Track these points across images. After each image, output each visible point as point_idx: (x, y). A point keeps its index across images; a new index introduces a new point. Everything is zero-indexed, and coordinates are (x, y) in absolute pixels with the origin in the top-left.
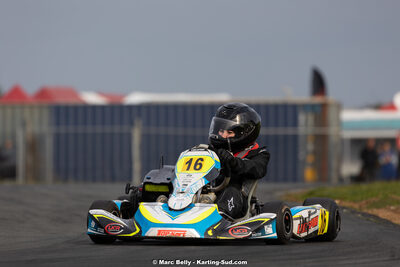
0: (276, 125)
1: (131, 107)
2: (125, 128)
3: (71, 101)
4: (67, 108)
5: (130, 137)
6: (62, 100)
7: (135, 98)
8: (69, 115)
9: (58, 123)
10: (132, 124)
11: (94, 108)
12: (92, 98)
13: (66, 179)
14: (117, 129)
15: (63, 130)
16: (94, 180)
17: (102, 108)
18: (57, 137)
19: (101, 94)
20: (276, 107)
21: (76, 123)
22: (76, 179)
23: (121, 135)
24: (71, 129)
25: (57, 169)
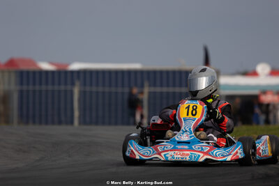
0: (174, 86)
1: (72, 72)
2: (69, 87)
3: (31, 68)
4: (28, 72)
5: (72, 93)
6: (24, 67)
7: (76, 66)
8: (29, 77)
9: (22, 84)
10: (73, 84)
11: (47, 72)
12: (45, 66)
13: (27, 123)
14: (62, 88)
15: (25, 88)
16: (47, 123)
17: (53, 72)
18: (21, 92)
19: (51, 63)
20: (174, 72)
21: (34, 84)
22: (34, 123)
23: (66, 91)
24: (31, 88)
25: (21, 116)
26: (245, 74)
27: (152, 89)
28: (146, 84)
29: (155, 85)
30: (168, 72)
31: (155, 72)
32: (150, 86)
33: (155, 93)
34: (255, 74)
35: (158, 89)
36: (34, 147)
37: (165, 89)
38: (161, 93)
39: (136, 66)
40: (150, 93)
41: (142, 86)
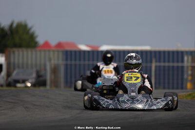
0: (173, 62)
1: (102, 52)
3: (73, 49)
4: (71, 52)
6: (68, 49)
7: (104, 48)
8: (72, 55)
9: (67, 60)
11: (84, 52)
12: (83, 48)
13: (70, 87)
15: (69, 62)
17: (88, 52)
18: (66, 65)
19: (88, 46)
20: (173, 52)
21: (75, 60)
24: (73, 62)
25: (66, 82)
27: (158, 64)
28: (154, 60)
29: (160, 62)
30: (169, 52)
31: (160, 52)
32: (156, 62)
33: (160, 66)
35: (162, 64)
36: (76, 104)
37: (167, 64)
38: (164, 67)
39: (147, 48)
40: (156, 66)
41: (151, 62)
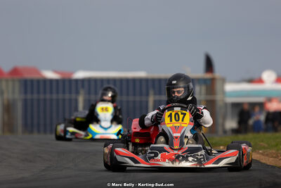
1: (77, 81)
2: (73, 96)
3: (35, 77)
4: (32, 81)
5: (76, 101)
6: (28, 76)
7: (80, 75)
8: (33, 86)
9: (26, 92)
10: (77, 93)
11: (51, 81)
12: (50, 75)
13: (31, 132)
14: (67, 96)
15: (29, 96)
16: (51, 132)
17: (57, 81)
18: (25, 101)
19: (56, 72)
21: (38, 93)
22: (39, 131)
23: (70, 100)
24: (35, 96)
25: (25, 125)
26: (251, 81)
27: (158, 98)
28: (151, 92)
29: (160, 94)
31: (160, 80)
32: (155, 94)
33: (160, 101)
34: (260, 81)
35: (164, 97)
36: (40, 157)
39: (142, 74)
40: (155, 101)
41: (147, 95)
